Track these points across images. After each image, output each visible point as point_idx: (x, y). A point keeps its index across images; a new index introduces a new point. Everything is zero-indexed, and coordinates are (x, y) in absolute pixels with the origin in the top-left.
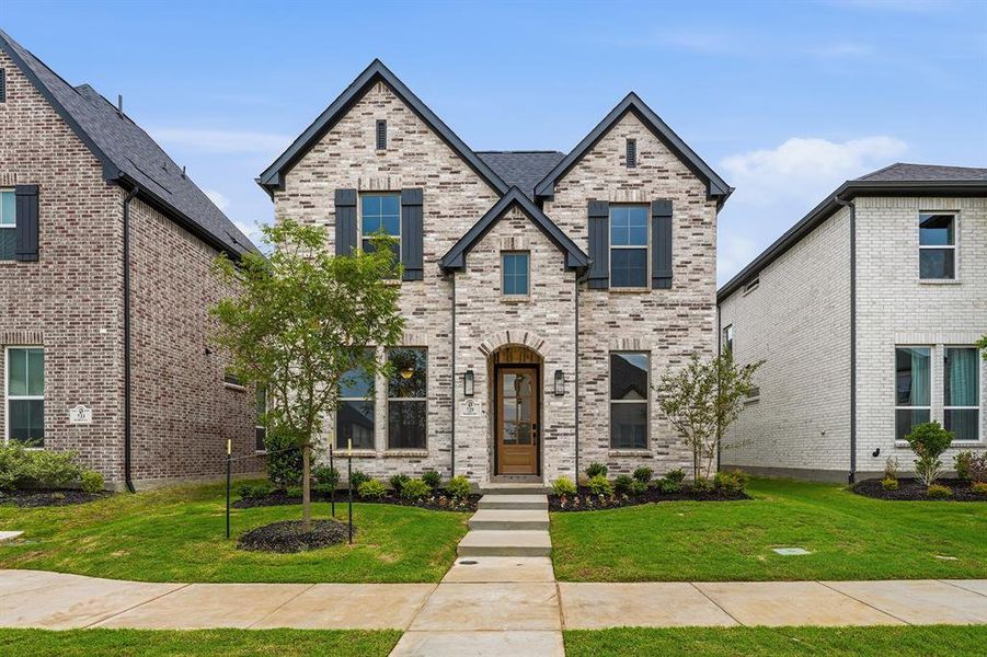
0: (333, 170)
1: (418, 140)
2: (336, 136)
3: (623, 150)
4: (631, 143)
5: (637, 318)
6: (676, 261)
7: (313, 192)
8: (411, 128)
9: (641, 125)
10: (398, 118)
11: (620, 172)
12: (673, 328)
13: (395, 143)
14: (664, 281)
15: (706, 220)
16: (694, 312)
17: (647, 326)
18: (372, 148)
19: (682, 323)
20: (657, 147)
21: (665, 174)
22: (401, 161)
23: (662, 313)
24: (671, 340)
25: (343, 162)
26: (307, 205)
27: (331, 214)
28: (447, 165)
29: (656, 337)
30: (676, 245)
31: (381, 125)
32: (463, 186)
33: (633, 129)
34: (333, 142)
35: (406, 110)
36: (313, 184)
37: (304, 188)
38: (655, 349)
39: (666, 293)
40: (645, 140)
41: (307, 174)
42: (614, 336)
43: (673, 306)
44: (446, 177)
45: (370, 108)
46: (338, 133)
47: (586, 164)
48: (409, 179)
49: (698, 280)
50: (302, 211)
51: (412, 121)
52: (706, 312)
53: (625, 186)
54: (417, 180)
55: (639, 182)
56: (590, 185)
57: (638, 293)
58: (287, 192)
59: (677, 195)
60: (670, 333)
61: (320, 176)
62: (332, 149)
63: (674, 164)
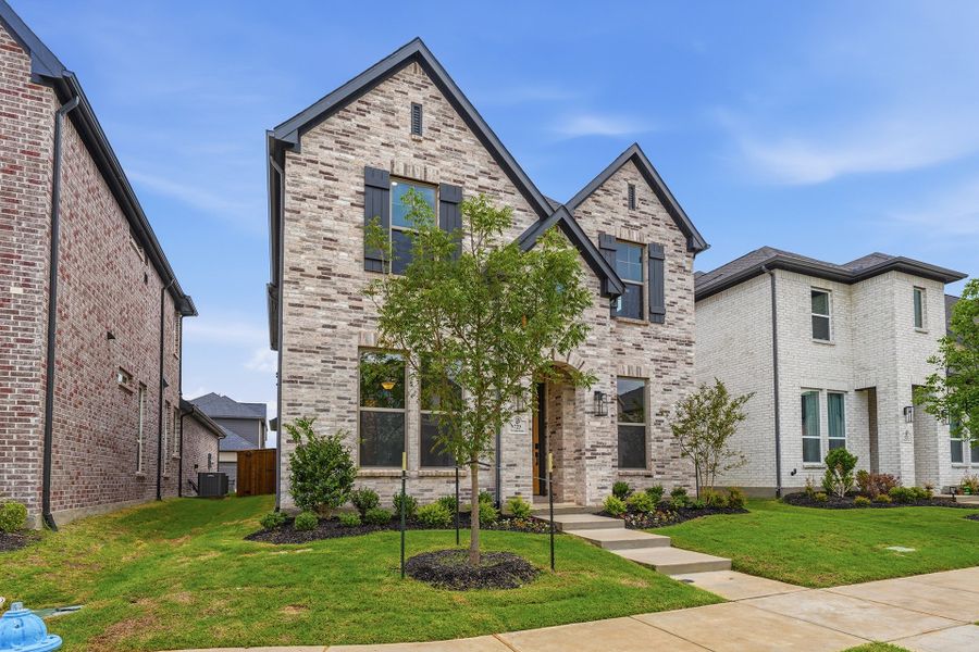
0: (363, 143)
1: (456, 136)
2: (364, 107)
3: (626, 193)
4: (632, 188)
5: (638, 347)
6: (667, 300)
7: (336, 163)
8: (449, 122)
9: (639, 174)
10: (435, 106)
11: (623, 212)
12: (666, 359)
13: (432, 132)
14: (658, 317)
15: (687, 268)
16: (680, 347)
17: (647, 355)
18: (406, 131)
19: (672, 356)
20: (652, 197)
21: (657, 222)
22: (438, 153)
23: (657, 345)
24: (664, 370)
25: (373, 137)
26: (328, 176)
27: (358, 192)
28: (486, 169)
29: (654, 366)
30: (667, 286)
31: (417, 109)
32: (502, 194)
33: (633, 176)
34: (361, 112)
35: (444, 100)
36: (337, 154)
37: (324, 156)
38: (652, 377)
39: (660, 328)
40: (642, 189)
41: (328, 141)
42: (621, 362)
43: (665, 339)
44: (484, 181)
45: (405, 87)
46: (367, 104)
47: (597, 198)
48: (447, 175)
49: (682, 319)
50: (322, 182)
51: (450, 114)
52: (688, 348)
53: (627, 226)
54: (455, 177)
55: (638, 224)
56: (600, 218)
57: (639, 325)
58: (303, 156)
59: (667, 243)
60: (664, 364)
61: (345, 147)
62: (359, 120)
63: (663, 214)
